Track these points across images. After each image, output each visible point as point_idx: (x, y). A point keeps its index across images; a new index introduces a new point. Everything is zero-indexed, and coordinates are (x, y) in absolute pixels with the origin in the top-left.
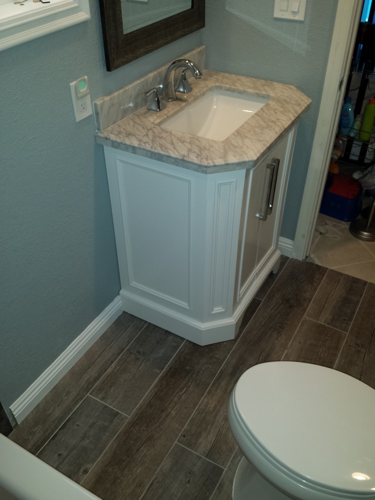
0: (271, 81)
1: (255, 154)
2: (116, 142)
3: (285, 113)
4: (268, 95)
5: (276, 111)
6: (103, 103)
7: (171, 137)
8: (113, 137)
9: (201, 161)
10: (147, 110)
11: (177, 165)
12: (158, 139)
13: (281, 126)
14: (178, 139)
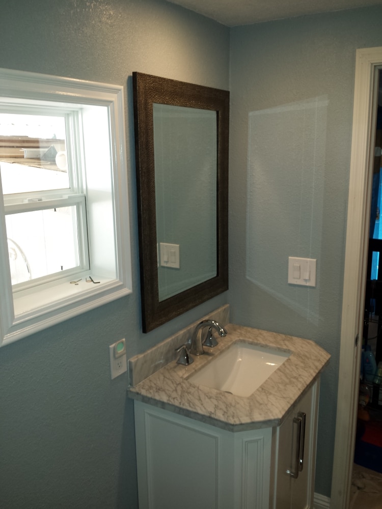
0: (291, 335)
1: (280, 412)
2: (146, 397)
3: (306, 369)
4: (289, 350)
5: (297, 367)
6: (137, 360)
7: (198, 392)
8: (144, 392)
9: (227, 419)
10: (176, 364)
11: (204, 422)
12: (186, 394)
13: (303, 382)
14: (205, 394)
